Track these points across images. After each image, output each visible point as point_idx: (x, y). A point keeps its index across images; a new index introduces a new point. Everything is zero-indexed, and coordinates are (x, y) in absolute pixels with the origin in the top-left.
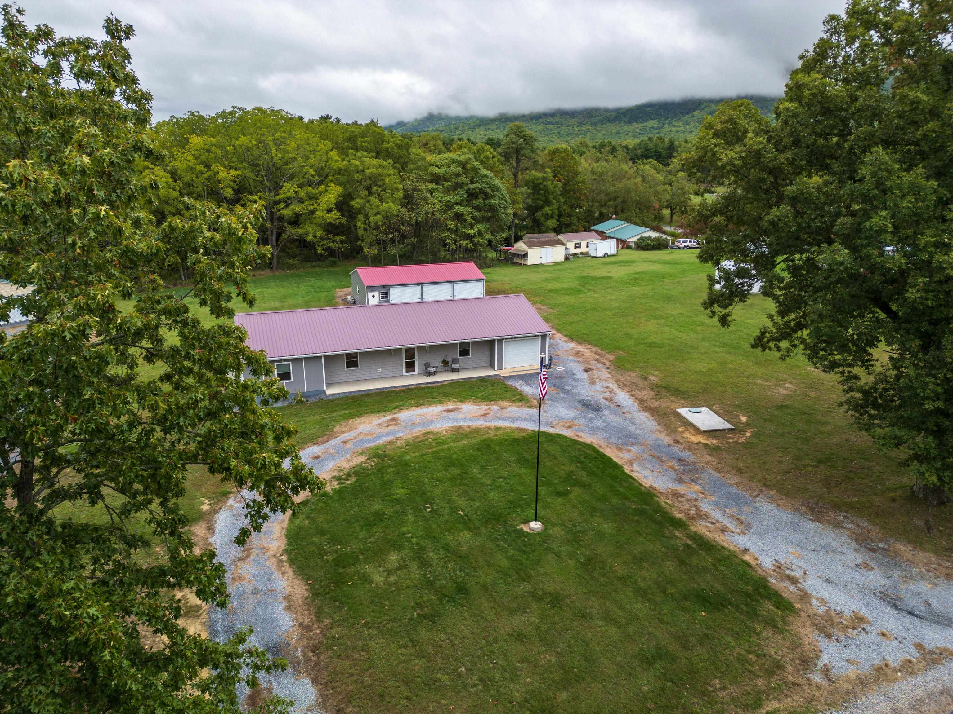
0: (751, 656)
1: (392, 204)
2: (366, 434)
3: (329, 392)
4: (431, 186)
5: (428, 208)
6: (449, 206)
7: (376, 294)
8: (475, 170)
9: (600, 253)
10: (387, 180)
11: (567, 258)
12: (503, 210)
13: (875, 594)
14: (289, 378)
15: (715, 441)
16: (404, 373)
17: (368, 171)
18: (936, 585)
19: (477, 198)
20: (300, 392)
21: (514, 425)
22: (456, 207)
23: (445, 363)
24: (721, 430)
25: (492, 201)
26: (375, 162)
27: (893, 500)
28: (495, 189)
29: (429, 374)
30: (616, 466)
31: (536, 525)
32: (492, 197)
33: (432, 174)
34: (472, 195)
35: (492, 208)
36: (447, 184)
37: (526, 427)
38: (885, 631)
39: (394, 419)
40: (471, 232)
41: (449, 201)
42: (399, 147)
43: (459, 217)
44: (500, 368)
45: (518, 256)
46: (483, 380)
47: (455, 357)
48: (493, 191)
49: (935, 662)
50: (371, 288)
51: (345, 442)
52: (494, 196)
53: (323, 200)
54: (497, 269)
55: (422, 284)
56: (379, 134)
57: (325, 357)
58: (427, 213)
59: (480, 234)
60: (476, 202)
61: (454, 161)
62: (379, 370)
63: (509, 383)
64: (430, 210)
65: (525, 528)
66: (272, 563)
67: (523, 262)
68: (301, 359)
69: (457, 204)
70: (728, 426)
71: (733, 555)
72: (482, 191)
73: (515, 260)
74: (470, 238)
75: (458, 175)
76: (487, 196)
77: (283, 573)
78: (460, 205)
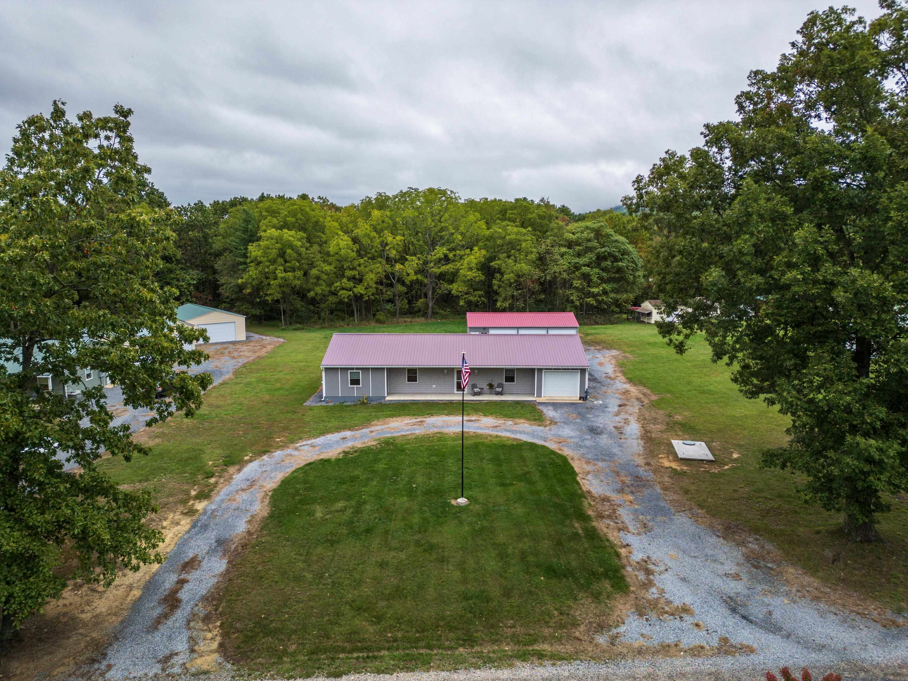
0: (555, 612)
1: (523, 265)
2: (392, 429)
3: (388, 398)
4: (563, 250)
5: (556, 269)
6: (577, 267)
8: (608, 236)
10: (524, 245)
12: (631, 272)
13: (722, 597)
14: (359, 384)
15: (685, 468)
16: (455, 391)
17: (508, 237)
18: (795, 602)
19: (606, 260)
20: (366, 396)
21: (513, 436)
22: (583, 268)
23: (491, 386)
24: (699, 460)
25: (621, 264)
26: (515, 230)
27: (818, 532)
28: (624, 253)
29: (475, 394)
30: (573, 473)
31: (462, 501)
32: (621, 260)
33: (567, 240)
34: (601, 258)
35: (619, 270)
36: (577, 248)
37: (521, 438)
38: (701, 623)
39: (421, 422)
40: (595, 290)
41: (578, 263)
42: (540, 217)
43: (586, 277)
44: (539, 395)
45: (643, 314)
46: (517, 403)
47: (501, 382)
48: (622, 255)
49: (727, 653)
50: (473, 329)
51: (372, 432)
52: (624, 259)
53: (467, 260)
54: (618, 325)
55: (518, 328)
56: (525, 207)
57: (387, 368)
58: (555, 272)
59: (605, 292)
60: (604, 264)
61: (587, 228)
62: (434, 386)
63: (540, 407)
64: (558, 271)
65: (453, 502)
66: (260, 495)
67: (646, 320)
68: (369, 368)
69: (585, 265)
70: (711, 457)
71: (612, 546)
72: (610, 255)
73: (642, 319)
74: (594, 296)
75: (589, 240)
76: (616, 259)
77: (263, 502)
78: (588, 266)
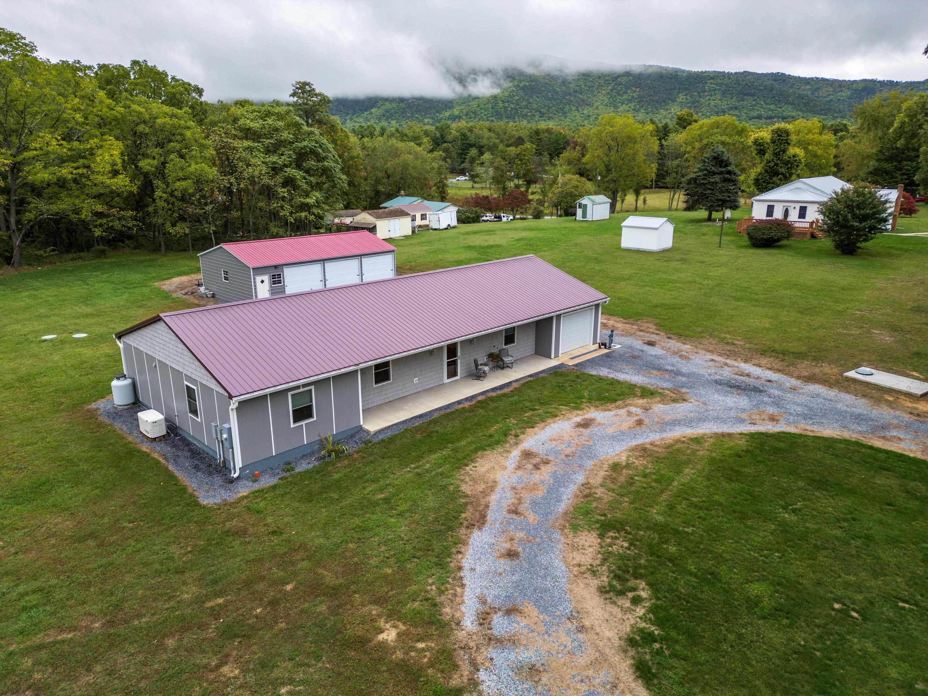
2: (528, 489)
3: (370, 428)
4: (246, 143)
6: (275, 170)
7: (266, 278)
9: (443, 225)
11: (413, 232)
14: (310, 416)
16: (446, 381)
19: (307, 159)
20: (328, 436)
22: (286, 170)
23: (493, 358)
25: (326, 163)
28: (325, 149)
29: (478, 376)
32: (324, 158)
34: (302, 156)
35: (327, 172)
36: (266, 141)
41: (276, 163)
43: (289, 182)
44: (557, 354)
47: (501, 346)
48: (324, 151)
50: (259, 270)
52: (326, 157)
55: (323, 261)
57: (362, 369)
60: (307, 164)
62: (416, 380)
68: (329, 378)
69: (286, 166)
72: (312, 152)
75: (279, 131)
76: (319, 157)
78: (290, 167)
